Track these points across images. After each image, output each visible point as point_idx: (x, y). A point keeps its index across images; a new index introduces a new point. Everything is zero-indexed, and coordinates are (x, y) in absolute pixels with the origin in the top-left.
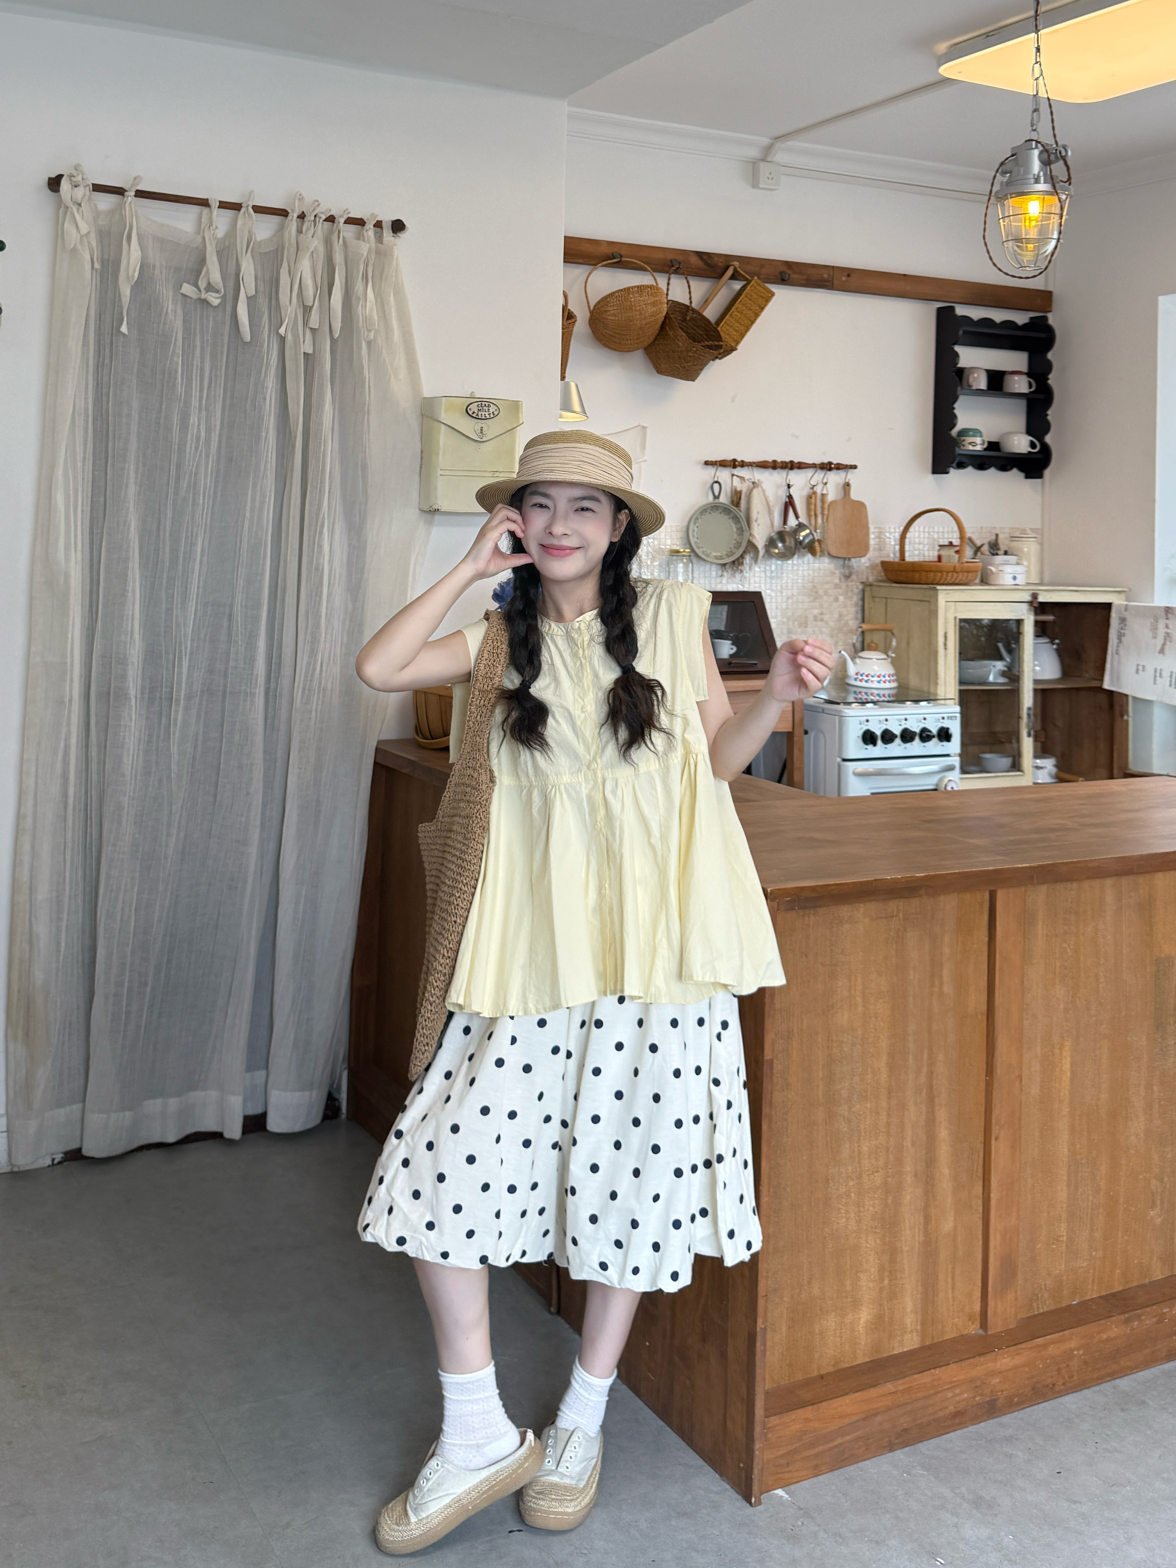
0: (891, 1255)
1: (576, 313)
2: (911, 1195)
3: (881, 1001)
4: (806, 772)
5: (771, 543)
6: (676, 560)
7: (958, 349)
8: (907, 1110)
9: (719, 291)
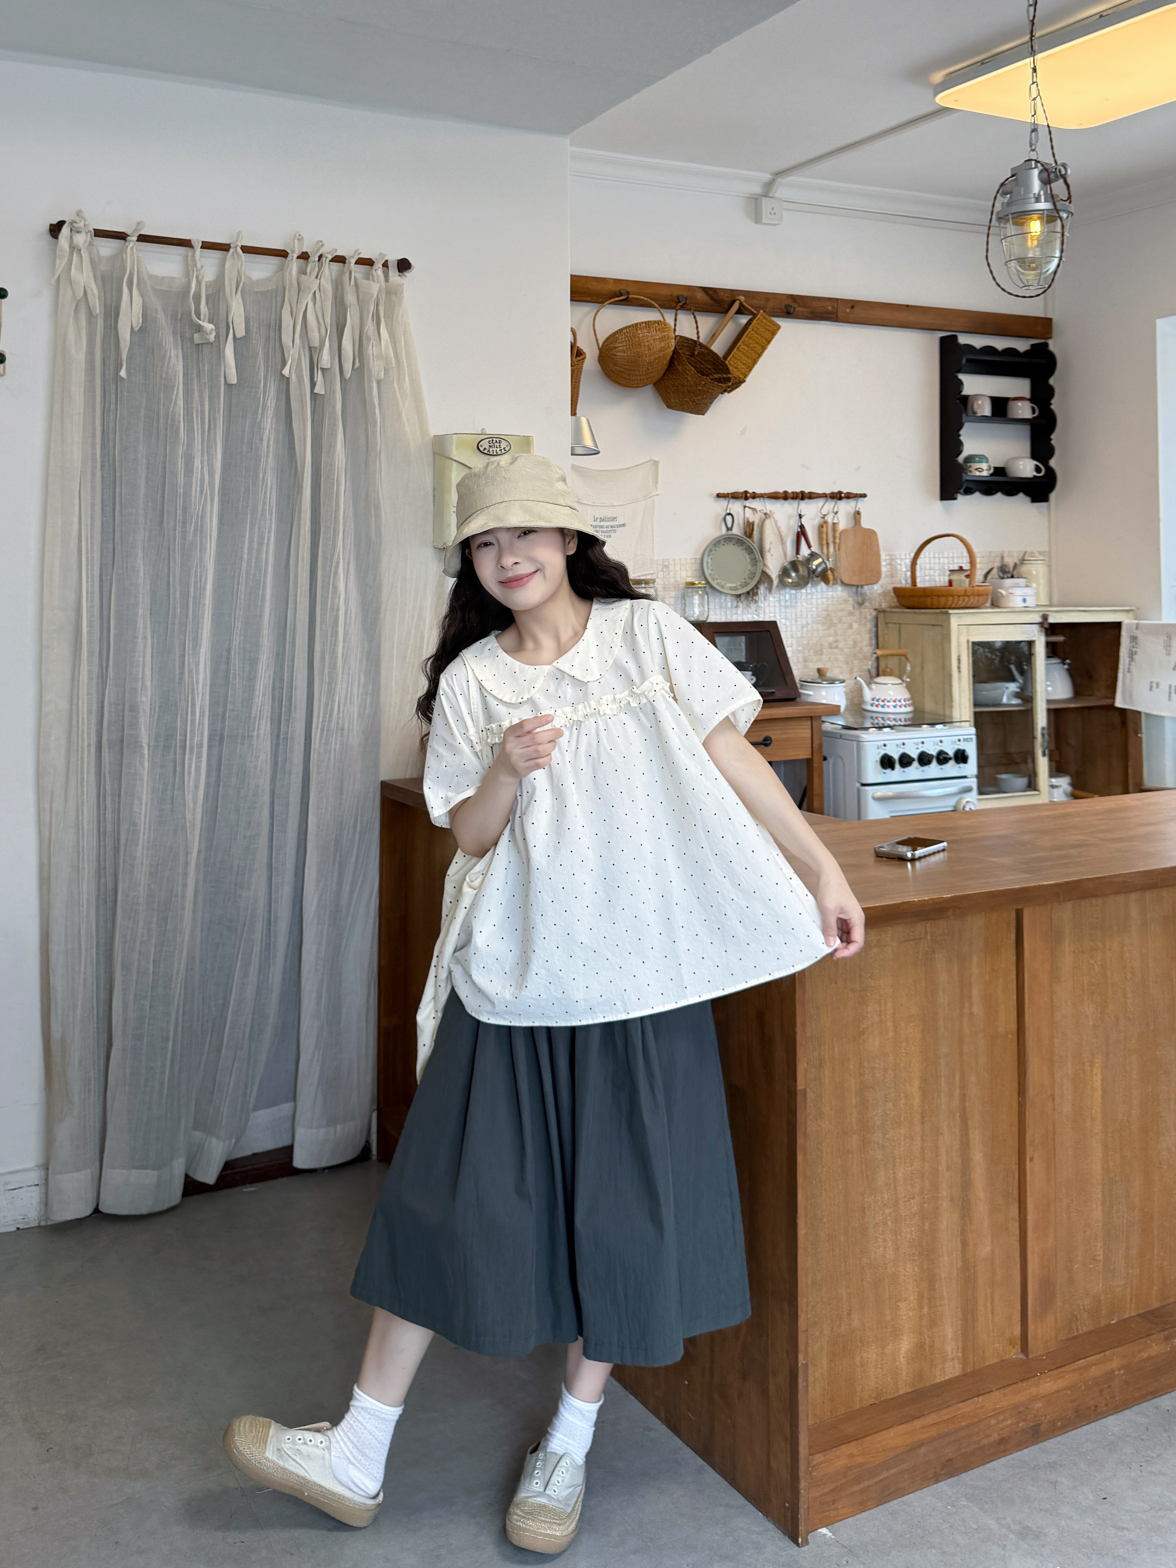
0: (930, 1282)
1: (584, 350)
2: (948, 1220)
3: (912, 1025)
4: (826, 798)
5: (785, 572)
6: (692, 592)
7: (962, 377)
8: (941, 1134)
9: (726, 325)
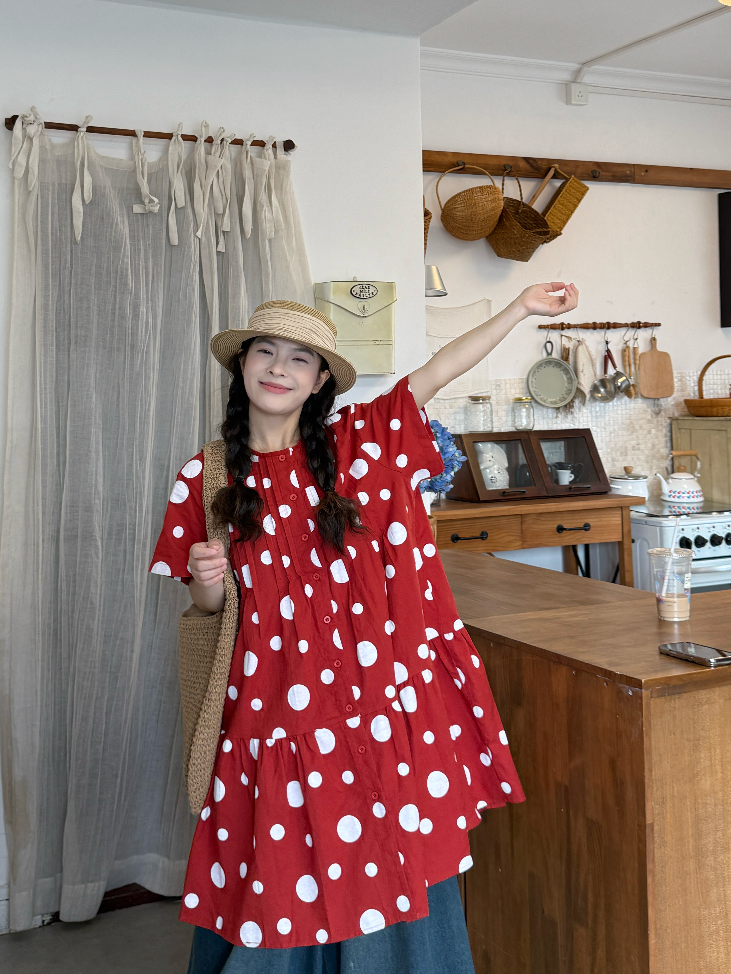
1: (431, 211)
4: (635, 574)
5: (595, 389)
6: (520, 406)
9: (543, 188)
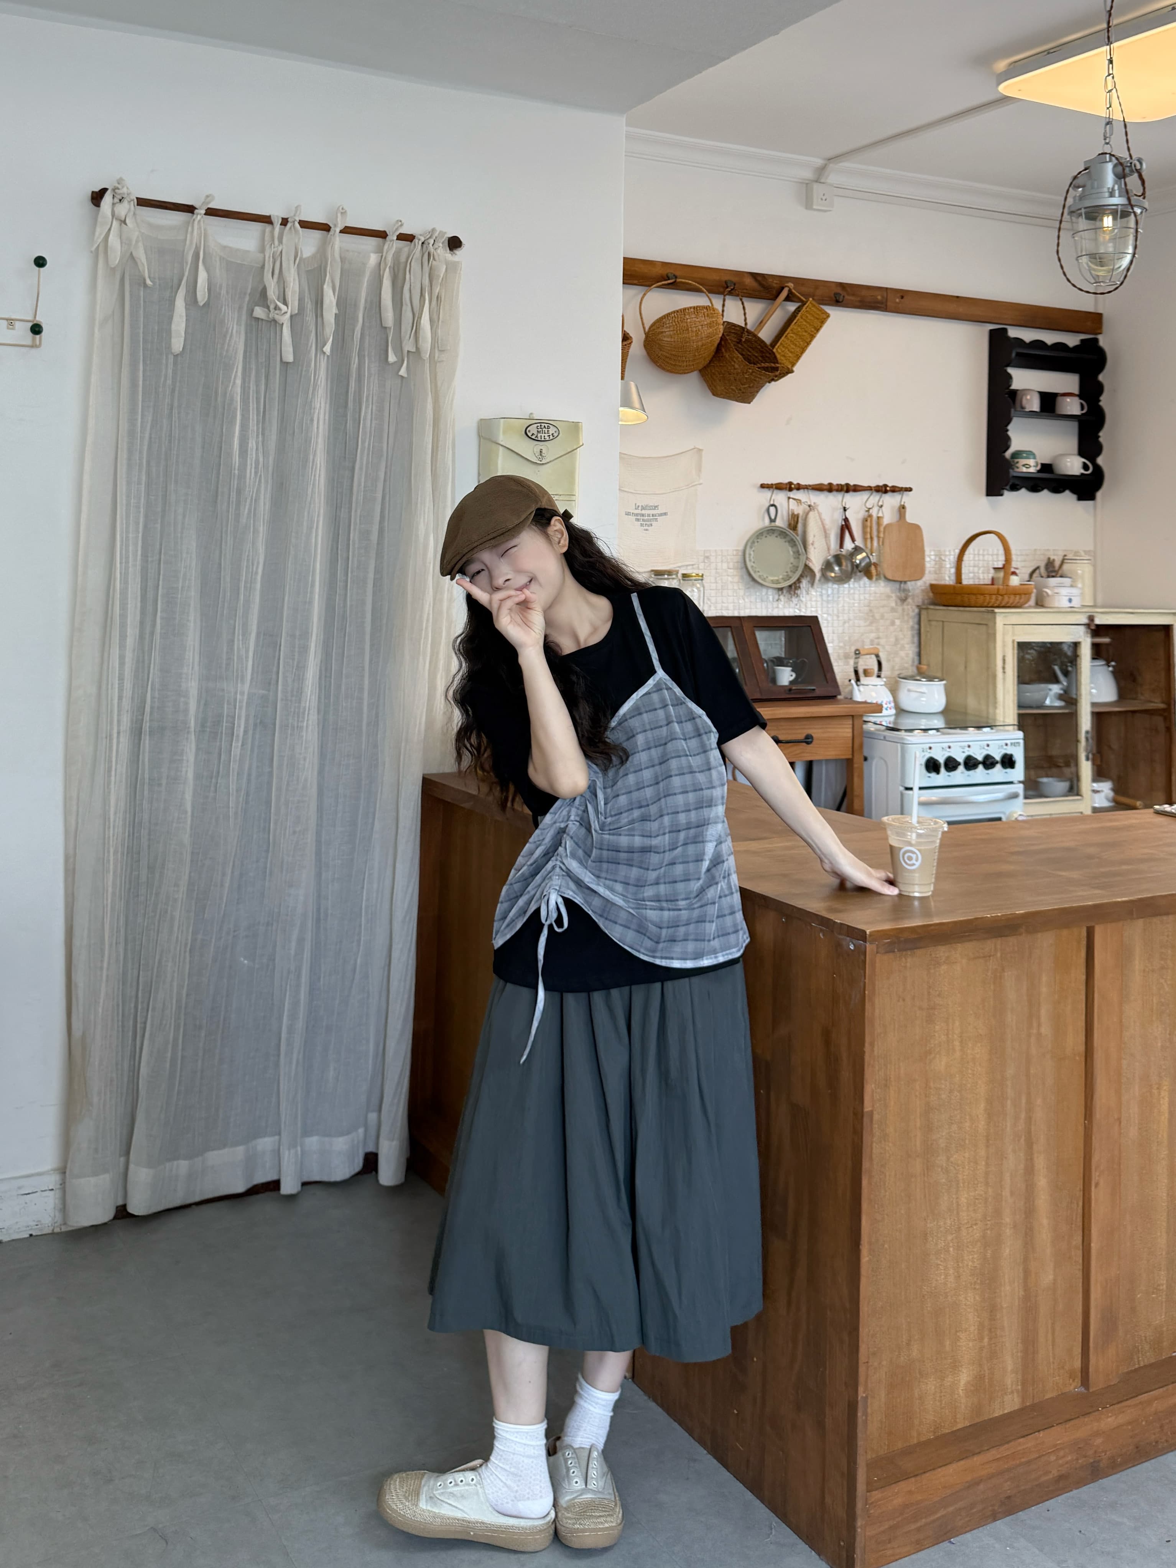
0: (991, 1311)
1: (631, 335)
2: (1011, 1248)
3: (979, 1045)
4: (866, 801)
5: (827, 566)
7: (1010, 370)
8: (1006, 1158)
9: (773, 312)
